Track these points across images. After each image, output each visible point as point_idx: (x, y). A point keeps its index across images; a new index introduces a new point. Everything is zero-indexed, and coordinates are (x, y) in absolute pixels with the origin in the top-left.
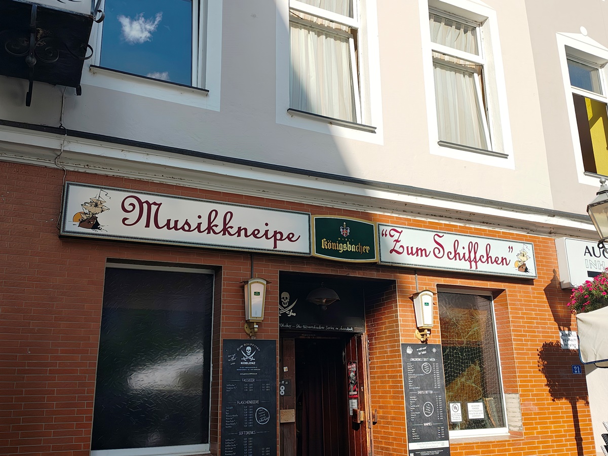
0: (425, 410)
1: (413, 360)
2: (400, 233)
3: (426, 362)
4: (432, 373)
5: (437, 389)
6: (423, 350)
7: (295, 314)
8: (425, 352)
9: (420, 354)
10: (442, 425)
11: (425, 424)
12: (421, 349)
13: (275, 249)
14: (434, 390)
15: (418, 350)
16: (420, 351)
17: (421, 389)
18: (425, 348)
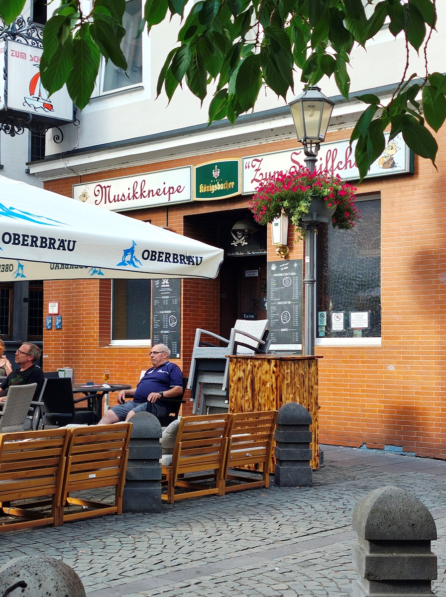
0: (283, 318)
1: (276, 275)
2: (261, 161)
3: (287, 276)
4: (292, 286)
5: (295, 300)
6: (285, 266)
7: (246, 243)
8: (287, 268)
9: (282, 269)
10: (297, 331)
11: (282, 330)
12: (284, 265)
13: (169, 201)
14: (292, 301)
15: (281, 266)
16: (282, 267)
17: (281, 301)
18: (287, 264)
